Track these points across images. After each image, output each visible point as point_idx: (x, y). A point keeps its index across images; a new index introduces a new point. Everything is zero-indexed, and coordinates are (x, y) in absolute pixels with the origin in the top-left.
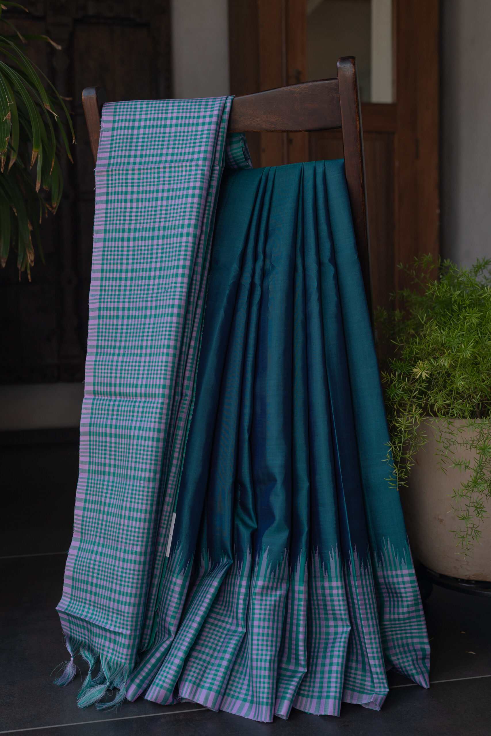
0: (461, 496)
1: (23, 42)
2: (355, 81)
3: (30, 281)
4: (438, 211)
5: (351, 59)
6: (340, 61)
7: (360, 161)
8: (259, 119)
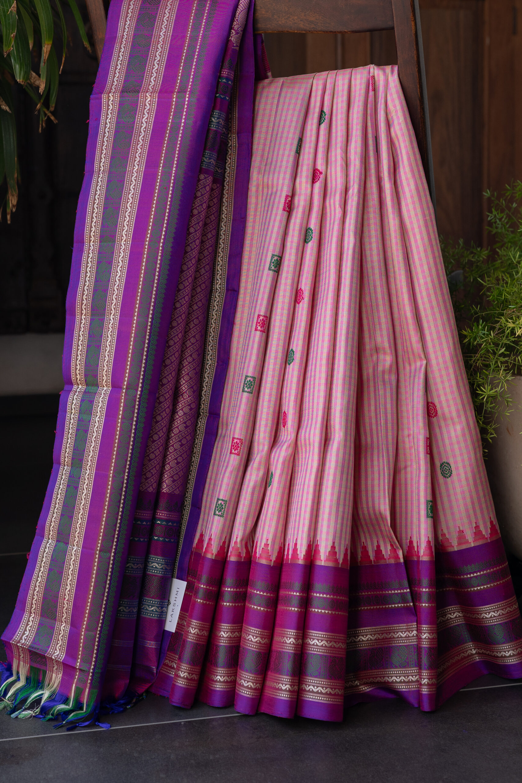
3: (9, 222)
7: (416, 70)
8: (296, 18)
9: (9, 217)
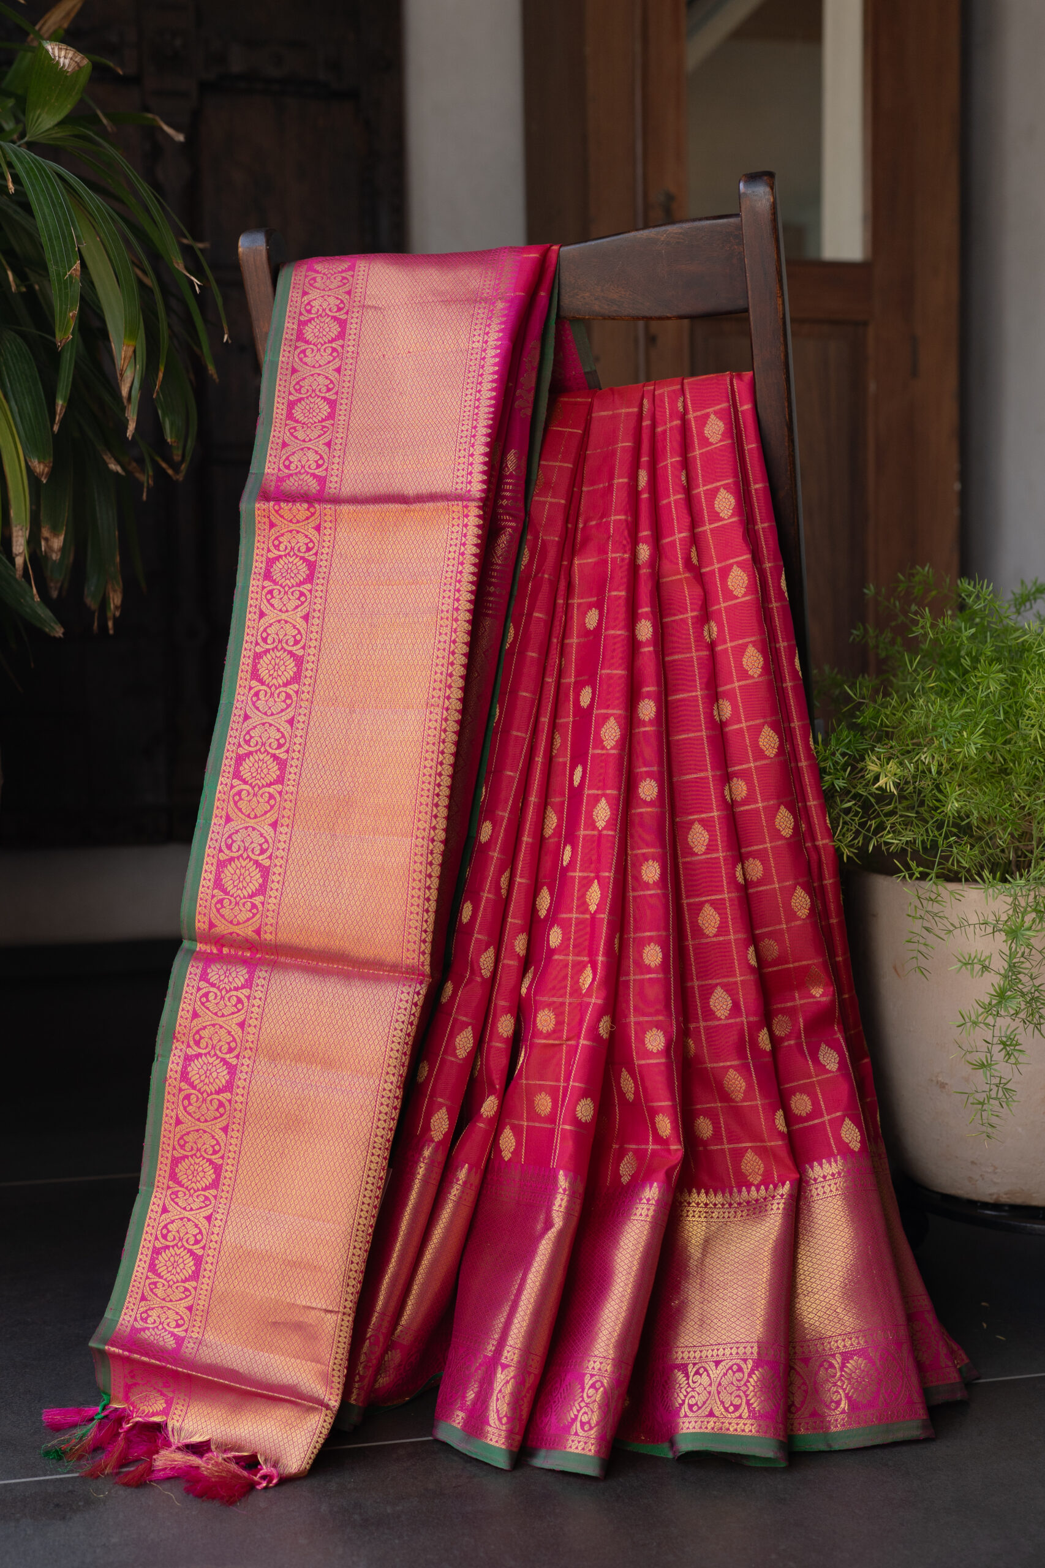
0: (975, 1023)
1: (109, 129)
2: (774, 220)
3: (111, 632)
4: (957, 486)
5: (767, 176)
6: (746, 182)
7: (784, 377)
8: (588, 294)
9: (110, 624)
